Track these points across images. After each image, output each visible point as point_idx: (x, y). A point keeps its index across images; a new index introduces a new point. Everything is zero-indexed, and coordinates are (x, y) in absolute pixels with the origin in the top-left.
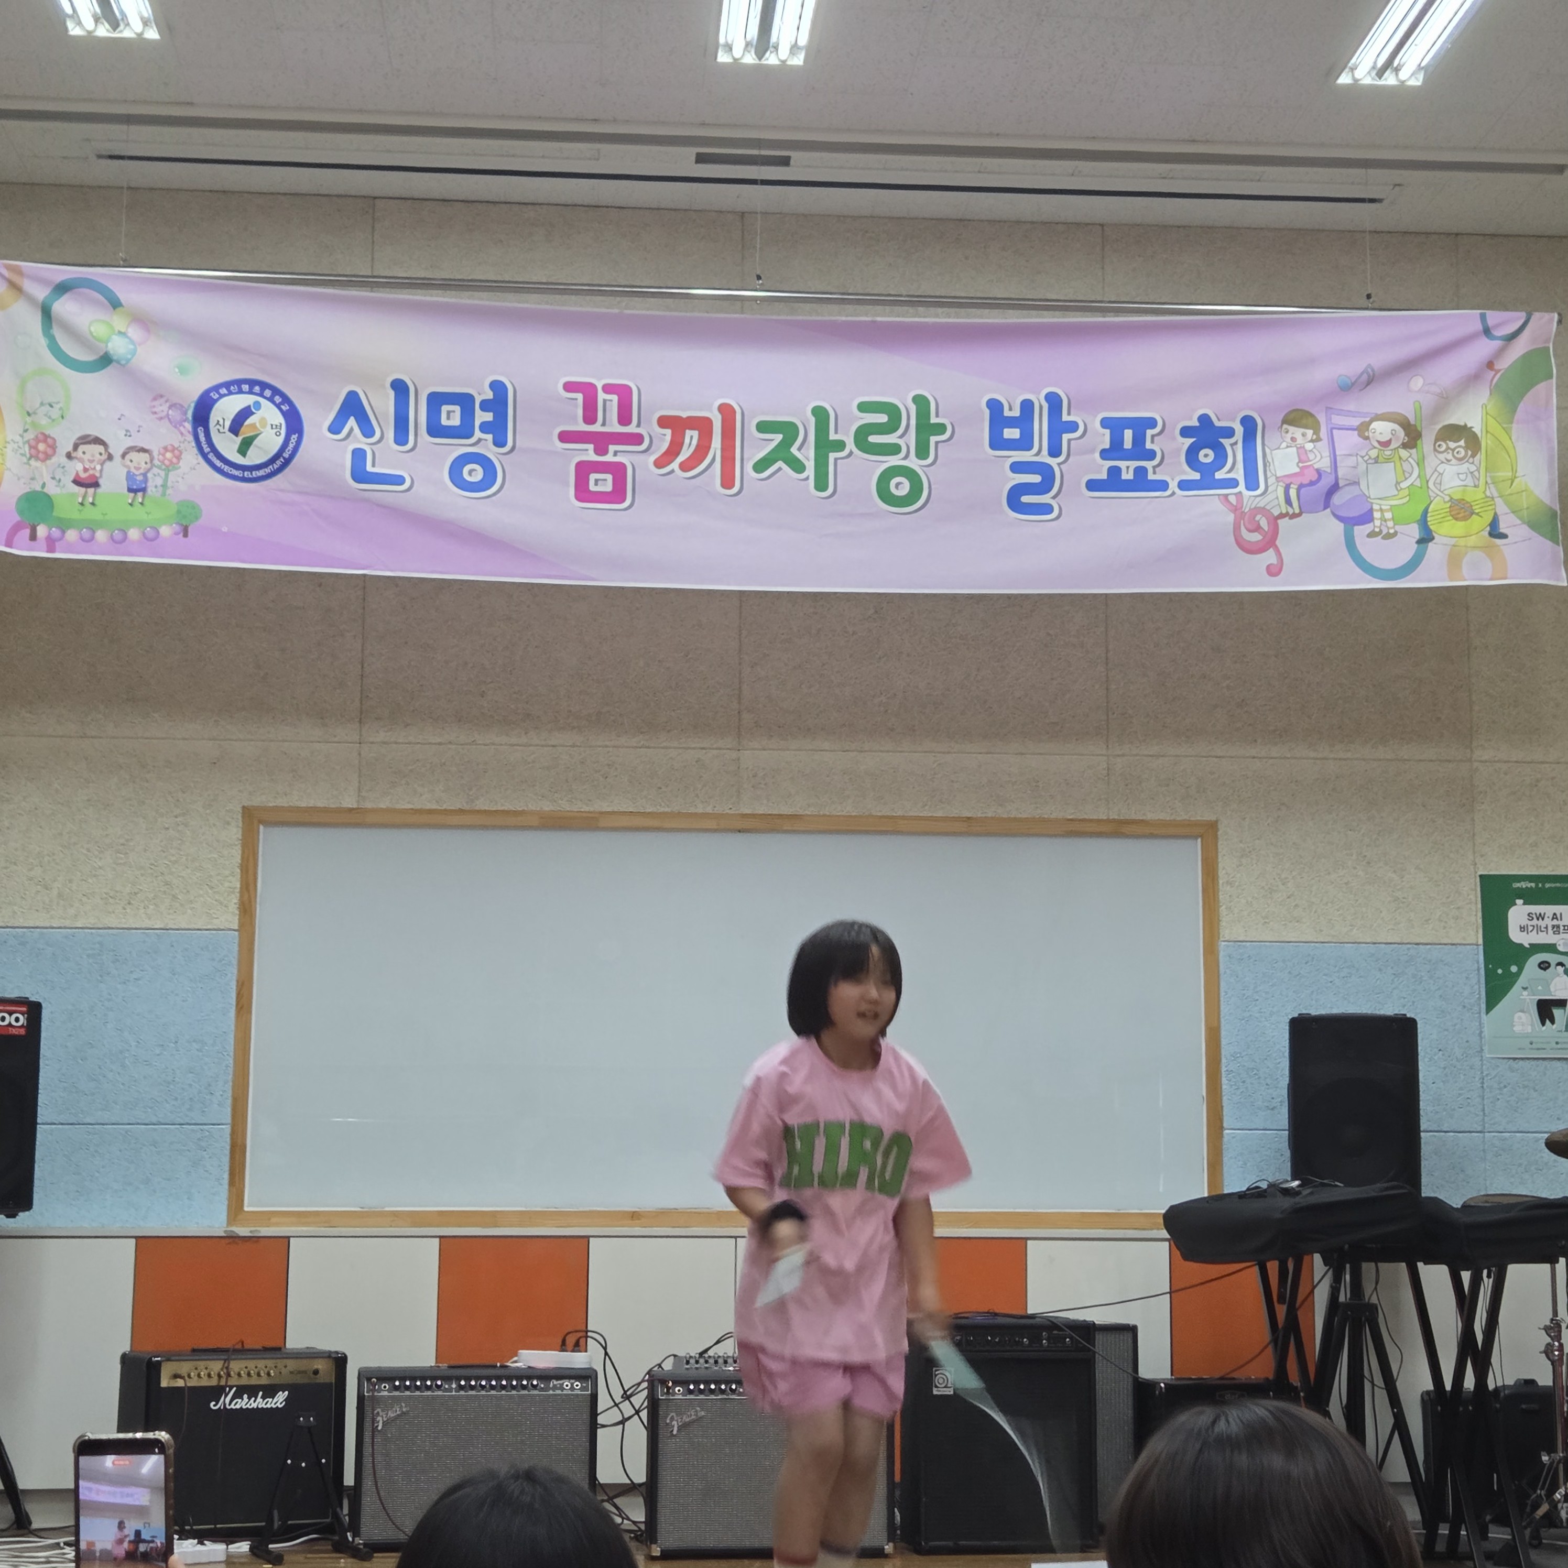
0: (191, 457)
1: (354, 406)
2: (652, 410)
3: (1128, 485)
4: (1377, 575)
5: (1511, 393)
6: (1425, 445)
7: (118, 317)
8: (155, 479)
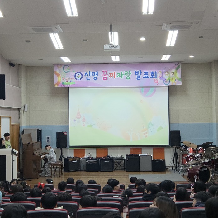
0: (74, 78)
1: (86, 73)
2: (109, 72)
3: (146, 77)
4: (166, 84)
5: (177, 69)
6: (170, 74)
7: (69, 68)
8: (72, 81)
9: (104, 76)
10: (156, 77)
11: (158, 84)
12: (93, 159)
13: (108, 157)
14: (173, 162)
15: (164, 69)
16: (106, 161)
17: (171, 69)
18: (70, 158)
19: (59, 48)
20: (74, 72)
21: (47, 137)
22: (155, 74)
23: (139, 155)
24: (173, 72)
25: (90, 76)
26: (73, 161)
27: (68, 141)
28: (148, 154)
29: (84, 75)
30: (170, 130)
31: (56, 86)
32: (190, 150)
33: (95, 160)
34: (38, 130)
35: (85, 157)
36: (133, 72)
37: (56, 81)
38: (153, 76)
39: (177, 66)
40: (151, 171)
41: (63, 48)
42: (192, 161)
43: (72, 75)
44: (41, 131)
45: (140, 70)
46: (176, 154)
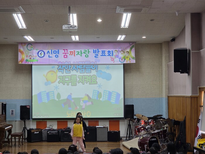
0: (37, 56)
1: (48, 52)
2: (69, 51)
3: (103, 55)
4: (121, 62)
5: (131, 49)
6: (125, 53)
7: (32, 46)
8: (35, 58)
9: (65, 54)
10: (112, 56)
11: (114, 62)
12: (54, 130)
13: (67, 128)
14: (127, 133)
15: (119, 48)
16: (66, 133)
17: (126, 49)
18: (32, 129)
19: (22, 28)
20: (37, 50)
21: (11, 110)
22: (111, 52)
23: (97, 126)
24: (128, 52)
25: (52, 54)
26: (35, 133)
27: (31, 113)
28: (104, 126)
29: (46, 53)
30: (125, 105)
31: (20, 63)
32: (142, 122)
33: (56, 132)
34: (3, 104)
35: (47, 128)
36: (91, 51)
37: (20, 59)
38: (109, 54)
39: (131, 46)
40: (107, 141)
41: (26, 28)
42: (143, 132)
43: (35, 53)
44: (5, 105)
45: (98, 49)
46: (129, 125)
